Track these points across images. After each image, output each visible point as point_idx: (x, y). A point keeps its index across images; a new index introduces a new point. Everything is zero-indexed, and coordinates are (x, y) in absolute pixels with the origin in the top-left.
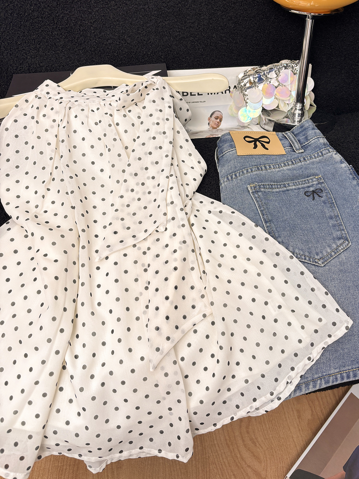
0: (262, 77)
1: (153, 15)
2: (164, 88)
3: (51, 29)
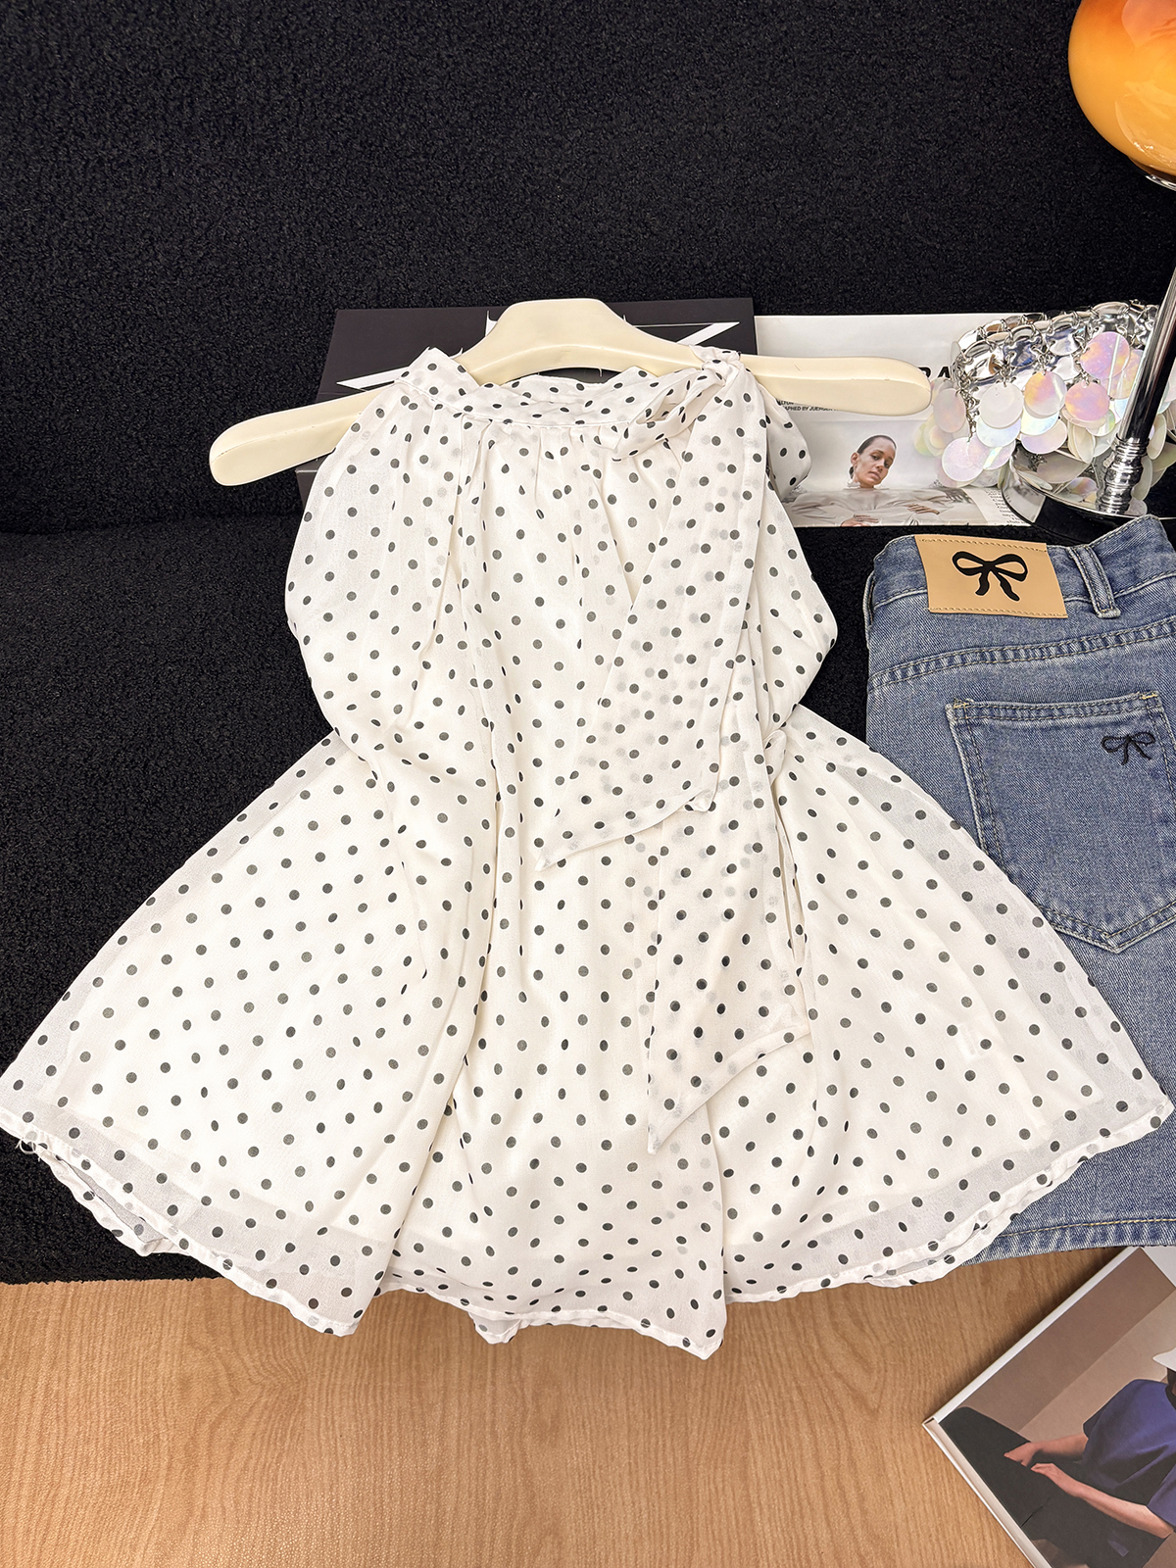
2: (747, 398)
3: (447, 187)
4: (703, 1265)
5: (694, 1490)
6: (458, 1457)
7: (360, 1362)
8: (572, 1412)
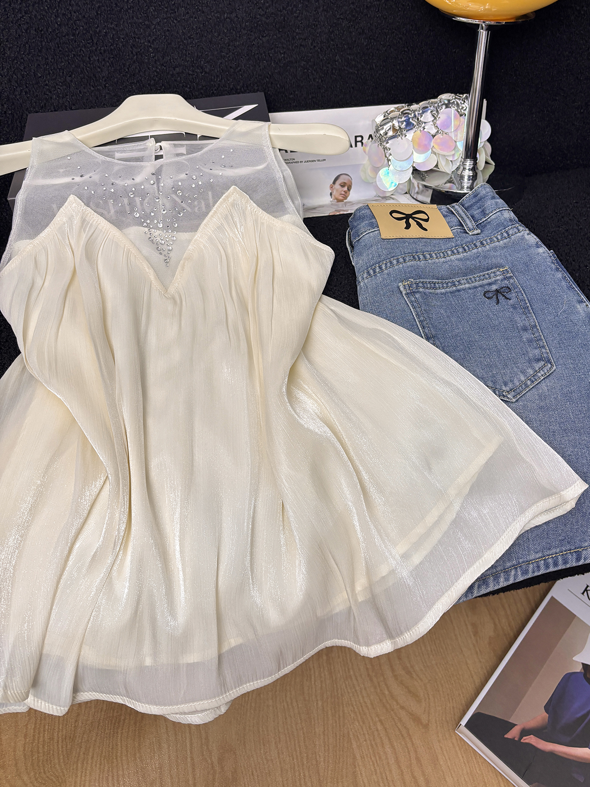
0: (411, 120)
1: (244, 29)
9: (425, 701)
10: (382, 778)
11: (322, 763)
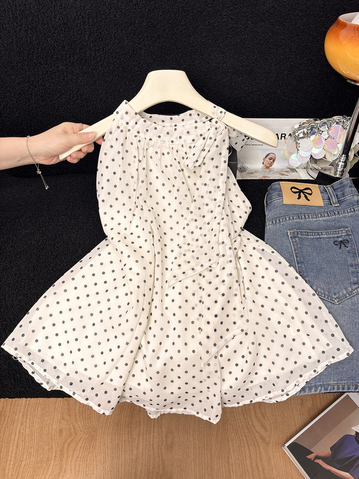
0: (314, 129)
1: (229, 72)
4: (215, 395)
5: (213, 466)
6: (142, 455)
7: (113, 425)
8: (177, 442)
9: (269, 431)
10: (241, 463)
11: (214, 449)
